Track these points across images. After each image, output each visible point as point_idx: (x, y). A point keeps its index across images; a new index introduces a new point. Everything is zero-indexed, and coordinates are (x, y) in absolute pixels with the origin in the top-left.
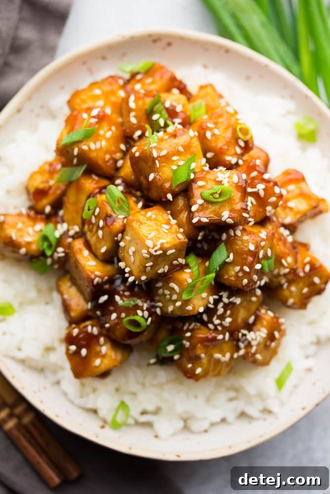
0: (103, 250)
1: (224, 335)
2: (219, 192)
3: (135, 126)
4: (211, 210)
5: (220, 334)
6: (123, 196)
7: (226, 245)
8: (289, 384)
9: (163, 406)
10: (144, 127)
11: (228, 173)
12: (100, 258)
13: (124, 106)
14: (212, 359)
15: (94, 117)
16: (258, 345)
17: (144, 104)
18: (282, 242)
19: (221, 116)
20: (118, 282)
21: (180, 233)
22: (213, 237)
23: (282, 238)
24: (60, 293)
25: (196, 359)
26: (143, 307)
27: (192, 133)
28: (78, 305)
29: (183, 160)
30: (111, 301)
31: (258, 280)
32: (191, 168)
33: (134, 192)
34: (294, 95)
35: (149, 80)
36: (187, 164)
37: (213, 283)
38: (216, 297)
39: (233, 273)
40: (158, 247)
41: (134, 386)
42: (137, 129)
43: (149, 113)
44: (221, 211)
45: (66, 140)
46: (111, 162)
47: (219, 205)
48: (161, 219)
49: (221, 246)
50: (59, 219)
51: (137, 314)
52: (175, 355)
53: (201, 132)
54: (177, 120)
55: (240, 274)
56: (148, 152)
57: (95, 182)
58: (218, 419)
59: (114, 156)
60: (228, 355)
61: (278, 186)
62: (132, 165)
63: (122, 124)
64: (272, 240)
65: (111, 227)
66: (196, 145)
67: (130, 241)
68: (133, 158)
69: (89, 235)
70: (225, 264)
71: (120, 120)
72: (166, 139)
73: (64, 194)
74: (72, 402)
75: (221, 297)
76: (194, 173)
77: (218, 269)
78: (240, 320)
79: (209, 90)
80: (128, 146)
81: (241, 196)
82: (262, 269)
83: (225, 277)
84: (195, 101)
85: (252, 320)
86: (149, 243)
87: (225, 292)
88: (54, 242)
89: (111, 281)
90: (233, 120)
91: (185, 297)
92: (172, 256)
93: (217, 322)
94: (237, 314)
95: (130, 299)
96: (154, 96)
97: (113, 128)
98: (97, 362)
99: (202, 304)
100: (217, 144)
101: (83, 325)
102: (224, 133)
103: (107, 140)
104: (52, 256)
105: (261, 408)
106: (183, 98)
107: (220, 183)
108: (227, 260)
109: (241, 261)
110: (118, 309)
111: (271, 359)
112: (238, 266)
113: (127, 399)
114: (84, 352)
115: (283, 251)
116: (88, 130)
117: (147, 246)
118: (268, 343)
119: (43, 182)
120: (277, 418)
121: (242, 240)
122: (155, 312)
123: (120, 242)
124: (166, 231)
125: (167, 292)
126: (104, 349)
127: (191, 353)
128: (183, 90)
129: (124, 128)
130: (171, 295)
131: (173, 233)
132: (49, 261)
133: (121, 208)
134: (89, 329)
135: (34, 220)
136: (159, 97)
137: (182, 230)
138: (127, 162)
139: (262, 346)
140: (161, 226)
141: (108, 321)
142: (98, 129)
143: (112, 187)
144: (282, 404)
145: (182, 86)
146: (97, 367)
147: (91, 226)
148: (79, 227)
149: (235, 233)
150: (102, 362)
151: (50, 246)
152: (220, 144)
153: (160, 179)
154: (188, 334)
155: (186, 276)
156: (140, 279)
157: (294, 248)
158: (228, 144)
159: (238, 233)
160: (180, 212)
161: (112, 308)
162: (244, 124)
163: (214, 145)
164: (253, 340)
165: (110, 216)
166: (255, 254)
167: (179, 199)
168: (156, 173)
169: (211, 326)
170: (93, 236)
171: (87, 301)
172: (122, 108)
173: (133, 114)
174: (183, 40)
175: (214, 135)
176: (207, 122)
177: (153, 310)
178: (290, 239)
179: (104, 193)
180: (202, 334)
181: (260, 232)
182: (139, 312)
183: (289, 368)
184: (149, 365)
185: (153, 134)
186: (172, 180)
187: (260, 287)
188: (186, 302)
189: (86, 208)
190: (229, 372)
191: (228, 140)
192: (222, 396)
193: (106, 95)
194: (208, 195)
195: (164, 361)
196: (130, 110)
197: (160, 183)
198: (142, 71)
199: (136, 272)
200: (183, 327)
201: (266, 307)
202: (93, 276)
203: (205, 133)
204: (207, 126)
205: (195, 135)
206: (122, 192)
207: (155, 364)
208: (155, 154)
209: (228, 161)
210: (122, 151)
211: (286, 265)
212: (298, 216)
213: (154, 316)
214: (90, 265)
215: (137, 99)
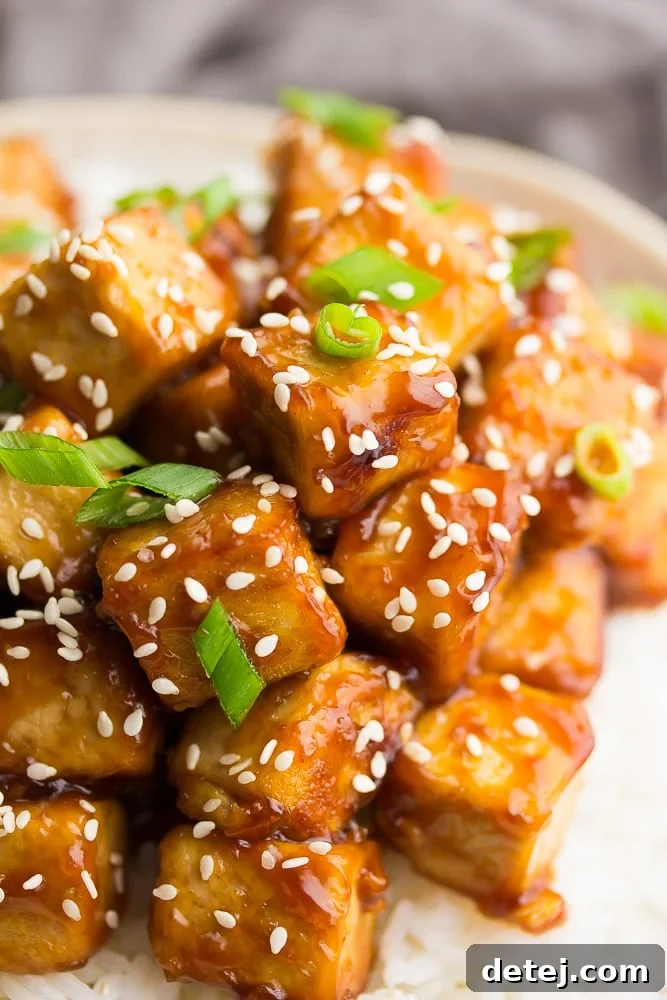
211: (265, 758)
212: (452, 781)
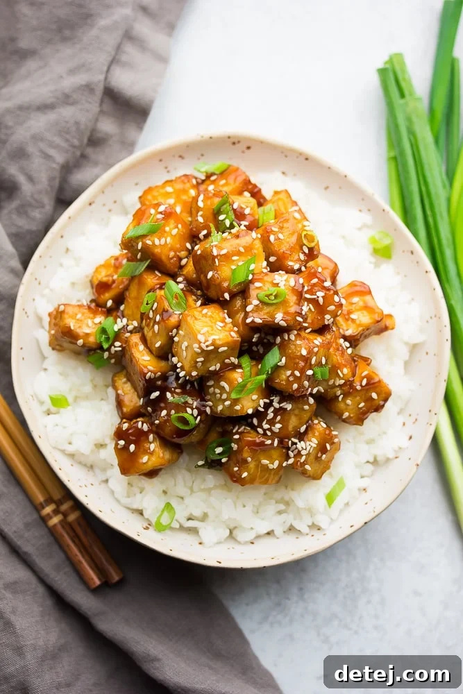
0: (158, 345)
1: (273, 441)
2: (274, 294)
3: (201, 225)
4: (266, 311)
5: (268, 439)
6: (182, 293)
7: (279, 348)
8: (339, 502)
9: (210, 512)
10: (210, 226)
11: (286, 276)
12: (154, 352)
13: (194, 206)
14: (260, 465)
15: (161, 213)
16: (308, 455)
17: (212, 204)
18: (340, 353)
19: (287, 221)
20: (172, 379)
21: (234, 331)
22: (269, 340)
23: (341, 349)
24: (115, 388)
25: (242, 463)
26: (193, 404)
27: (255, 235)
28: (131, 401)
29: (242, 261)
30: (162, 398)
31: (309, 387)
32: (250, 269)
33: (195, 290)
35: (223, 182)
36: (247, 265)
37: (264, 385)
38: (267, 401)
39: (284, 377)
40: (210, 342)
41: (181, 489)
42: (203, 228)
43: (217, 213)
44: (276, 312)
45: (131, 234)
46: (175, 259)
47: (274, 307)
48: (217, 316)
49: (273, 349)
50: (119, 314)
51: (186, 412)
52: (223, 458)
53: (265, 235)
54: (244, 223)
55: (291, 379)
56: (209, 250)
57: (157, 278)
58: (263, 532)
59: (178, 254)
60: (276, 463)
61: (338, 295)
62: (194, 264)
63: (190, 223)
64: (329, 349)
65: (167, 322)
66: (258, 248)
67: (184, 336)
68: (195, 256)
69: (146, 330)
70: (277, 368)
71: (189, 219)
72: (229, 239)
73: (127, 288)
74: (118, 501)
75: (272, 401)
76: (253, 274)
77: (270, 372)
78: (290, 428)
79: (282, 196)
80: (193, 244)
81: (297, 299)
82: (314, 375)
83: (277, 381)
84: (266, 206)
85: (303, 429)
86: (201, 338)
87: (276, 396)
88: (111, 335)
89: (164, 377)
90: (300, 226)
91: (234, 396)
92: (225, 354)
93: (266, 426)
94: (288, 421)
95: (180, 396)
96: (222, 197)
97: (180, 226)
98: (145, 459)
99: (252, 405)
100: (280, 248)
101: (133, 421)
102: (288, 237)
103: (173, 237)
104: (109, 349)
105: (310, 523)
106: (253, 201)
107: (277, 285)
108: (279, 364)
109: (292, 365)
110: (169, 406)
111: (323, 473)
112: (289, 370)
113: (174, 504)
114: (132, 448)
115: (340, 362)
116: (153, 225)
117: (199, 341)
118: (319, 454)
119: (107, 276)
120: (324, 535)
121: (295, 345)
122: (205, 411)
123: (174, 337)
124: (220, 329)
125: (217, 391)
126: (153, 447)
127: (239, 457)
128: (256, 194)
129: (191, 227)
130: (221, 394)
131: (226, 331)
132: (106, 355)
133: (179, 304)
134: (140, 425)
135: (95, 313)
136: (229, 198)
137: (236, 329)
138: (190, 261)
139: (312, 457)
140: (215, 323)
141: (158, 417)
142: (164, 226)
143: (172, 283)
144: (332, 520)
145: (256, 190)
146: (144, 464)
147: (148, 321)
148: (138, 323)
149: (289, 337)
150: (149, 459)
151: (108, 339)
152: (284, 248)
153: (218, 278)
154: (237, 437)
155: (237, 376)
156: (191, 375)
157: (354, 360)
158: (292, 249)
159: (292, 337)
160: (237, 312)
161: (162, 405)
162: (310, 231)
163: (278, 250)
164: (303, 449)
165: (167, 311)
166: (307, 360)
167: (236, 300)
168: (215, 271)
169: (260, 430)
170: (150, 330)
171: (139, 397)
172: (192, 207)
173: (200, 213)
174: (262, 145)
175: (278, 239)
176: (272, 226)
177: (202, 409)
178: (350, 351)
179: (164, 289)
180: (251, 437)
181: (316, 339)
182: (189, 410)
183: (340, 484)
184: (197, 466)
185: (218, 234)
186: (230, 280)
187: (312, 395)
188: (236, 402)
189: (145, 302)
191: (292, 245)
192: (271, 508)
193: (178, 194)
194: (263, 296)
195: (214, 464)
196: (198, 209)
197: (218, 282)
198: (217, 172)
199: (187, 367)
200: (232, 430)
201: (319, 418)
202: (146, 371)
203: (269, 237)
204: (271, 230)
205: (257, 238)
206: (182, 290)
207: (202, 466)
208: (215, 252)
209: (290, 266)
210: (187, 250)
211: (341, 375)
212: (361, 329)
213: (204, 415)
214: (145, 360)
215: (206, 198)
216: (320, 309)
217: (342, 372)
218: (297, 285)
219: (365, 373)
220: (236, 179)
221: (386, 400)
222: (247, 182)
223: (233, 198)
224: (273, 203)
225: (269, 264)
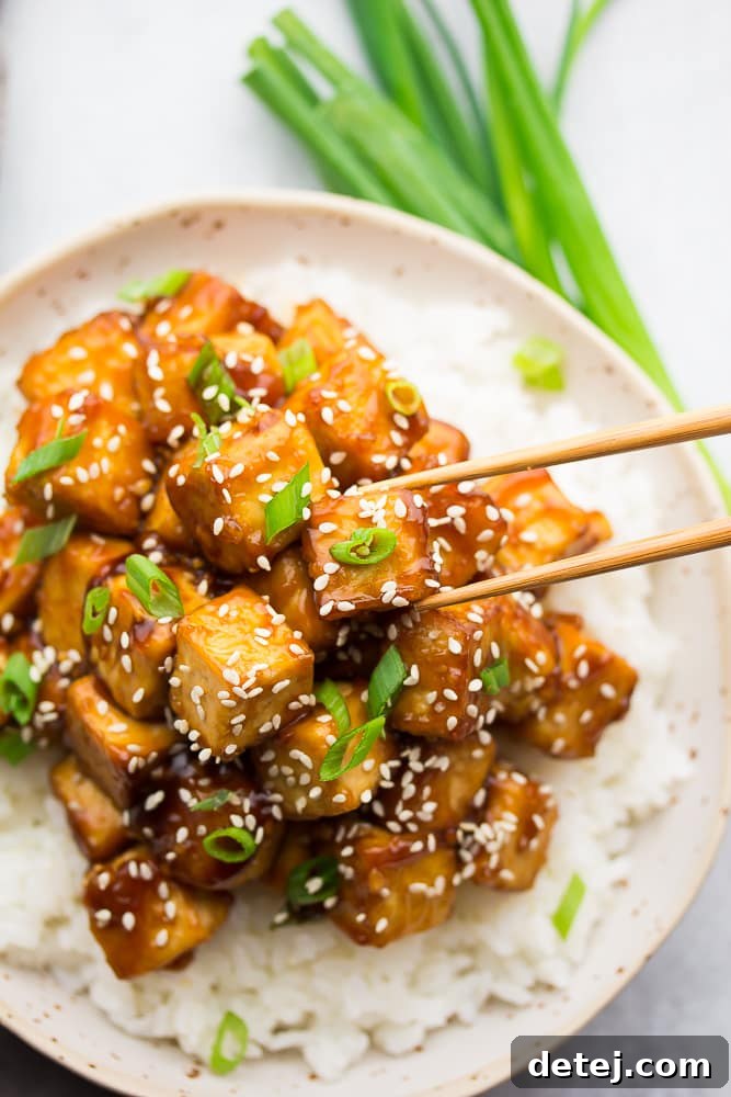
0: (138, 696)
1: (425, 841)
2: (368, 544)
3: (168, 418)
4: (357, 582)
5: (415, 841)
6: (164, 574)
7: (398, 648)
8: (581, 923)
9: (319, 1009)
10: (188, 416)
12: (134, 713)
13: (139, 376)
14: (408, 897)
15: (77, 412)
16: (502, 850)
17: (181, 367)
18: (520, 621)
19: (348, 369)
20: (181, 761)
21: (296, 641)
22: (370, 636)
23: (520, 613)
24: (61, 798)
25: (372, 902)
26: (242, 805)
27: (292, 418)
28: (102, 820)
29: (281, 480)
30: (172, 802)
31: (479, 714)
32: (304, 495)
33: (187, 560)
34: (503, 295)
35: (186, 312)
36: (294, 487)
37: (384, 734)
38: (396, 763)
39: (424, 707)
40: (252, 680)
41: (249, 976)
42: (174, 424)
43: (196, 386)
44: (379, 581)
45: (24, 470)
46: (128, 502)
47: (374, 569)
48: (250, 617)
49: (388, 653)
50: (35, 641)
51: (231, 825)
52: (325, 898)
53: (311, 411)
54: (258, 393)
55: (440, 708)
56: (203, 473)
57: (99, 551)
58: (439, 1020)
59: (132, 488)
60: (440, 883)
61: (492, 504)
62: (173, 503)
63: (141, 416)
64: (499, 622)
65: (147, 646)
66: (306, 444)
67: (192, 673)
68: (172, 488)
69: (102, 668)
70: (402, 692)
71: (135, 406)
72: (239, 439)
73: (37, 584)
74: (121, 1030)
75: (405, 761)
76: (310, 507)
77: (390, 704)
78: (454, 803)
79: (317, 314)
80: (159, 461)
81: (418, 543)
82: (484, 688)
83: (409, 719)
84: (290, 342)
85: (480, 798)
86: (231, 676)
87: (412, 747)
88: (30, 693)
89: (165, 759)
90: (377, 374)
91: (326, 775)
92: (287, 694)
93: (405, 815)
94: (447, 791)
95: (212, 794)
96: (199, 348)
97: (122, 429)
98: (161, 937)
99: (367, 785)
100: (348, 432)
101: (118, 862)
102: (359, 405)
103: (113, 456)
104: (31, 723)
105: (529, 981)
106: (263, 341)
107: (368, 521)
108: (406, 682)
109: (435, 678)
110: (190, 819)
111: (534, 873)
112: (432, 691)
113: (239, 1007)
114: (129, 920)
115: (526, 641)
116: (67, 442)
117: (228, 683)
118: (524, 842)
120: (566, 999)
122: (270, 816)
123: (169, 676)
124: (265, 643)
125: (287, 770)
126: (171, 908)
127: (361, 892)
128: (261, 321)
129: (144, 425)
130: (297, 776)
131: (278, 644)
132: (26, 734)
133: (162, 601)
134: (133, 869)
136: (212, 348)
137: (298, 635)
138: (162, 499)
139: (510, 852)
140: (251, 632)
141: (169, 845)
142: (90, 437)
143: (136, 559)
144: (574, 966)
145: (258, 313)
146: (160, 948)
147: (104, 648)
148: (81, 654)
150: (170, 937)
151: (23, 702)
152: (356, 431)
153: (237, 529)
154: (347, 851)
155: (322, 731)
156: (224, 753)
157: (550, 628)
158: (372, 427)
160: (291, 592)
161: (175, 818)
162: (401, 379)
163: (344, 436)
164: (489, 840)
165: (142, 622)
166: (463, 661)
167: (284, 566)
168: (226, 515)
169: (393, 826)
170: (112, 668)
171: (120, 810)
172: (135, 382)
173: (159, 392)
174: (247, 212)
175: (339, 413)
176: (320, 388)
177: (264, 811)
178: (537, 611)
179: (122, 574)
180: (377, 845)
181: (469, 610)
182: (236, 820)
183: (576, 888)
184: (274, 926)
185: (209, 431)
186: (263, 526)
187: (486, 727)
188: (331, 787)
189: (88, 611)
190: (449, 917)
191: (371, 419)
192: (443, 969)
193: (98, 358)
194: (344, 551)
195: (305, 914)
196: (152, 385)
197: (238, 537)
198: (170, 291)
199: (212, 738)
200: (334, 837)
201: (507, 765)
202: (124, 756)
203: (319, 414)
204: (321, 396)
205: (298, 422)
206: (160, 565)
207: (286, 923)
208: (219, 477)
209: (379, 464)
210: (148, 475)
211: (535, 669)
213: (269, 824)
214: (115, 732)
215: (164, 359)
216: (463, 544)
217: (534, 661)
218: (411, 510)
219: (581, 651)
220: (211, 300)
221: (630, 692)
222: (237, 301)
223: (220, 342)
224: (304, 334)
225: (335, 471)
